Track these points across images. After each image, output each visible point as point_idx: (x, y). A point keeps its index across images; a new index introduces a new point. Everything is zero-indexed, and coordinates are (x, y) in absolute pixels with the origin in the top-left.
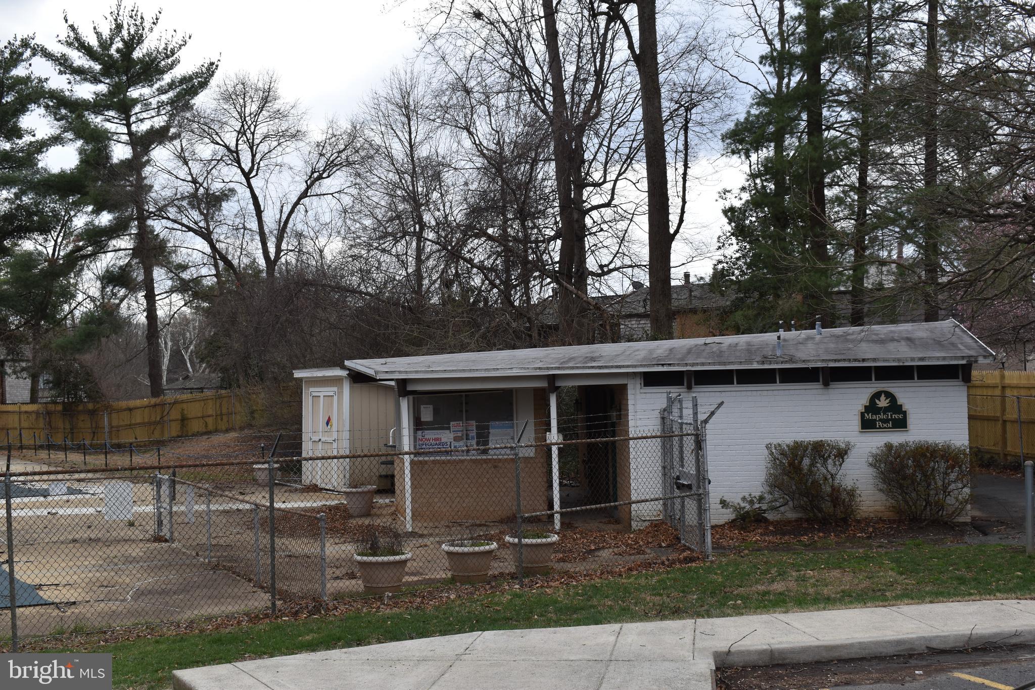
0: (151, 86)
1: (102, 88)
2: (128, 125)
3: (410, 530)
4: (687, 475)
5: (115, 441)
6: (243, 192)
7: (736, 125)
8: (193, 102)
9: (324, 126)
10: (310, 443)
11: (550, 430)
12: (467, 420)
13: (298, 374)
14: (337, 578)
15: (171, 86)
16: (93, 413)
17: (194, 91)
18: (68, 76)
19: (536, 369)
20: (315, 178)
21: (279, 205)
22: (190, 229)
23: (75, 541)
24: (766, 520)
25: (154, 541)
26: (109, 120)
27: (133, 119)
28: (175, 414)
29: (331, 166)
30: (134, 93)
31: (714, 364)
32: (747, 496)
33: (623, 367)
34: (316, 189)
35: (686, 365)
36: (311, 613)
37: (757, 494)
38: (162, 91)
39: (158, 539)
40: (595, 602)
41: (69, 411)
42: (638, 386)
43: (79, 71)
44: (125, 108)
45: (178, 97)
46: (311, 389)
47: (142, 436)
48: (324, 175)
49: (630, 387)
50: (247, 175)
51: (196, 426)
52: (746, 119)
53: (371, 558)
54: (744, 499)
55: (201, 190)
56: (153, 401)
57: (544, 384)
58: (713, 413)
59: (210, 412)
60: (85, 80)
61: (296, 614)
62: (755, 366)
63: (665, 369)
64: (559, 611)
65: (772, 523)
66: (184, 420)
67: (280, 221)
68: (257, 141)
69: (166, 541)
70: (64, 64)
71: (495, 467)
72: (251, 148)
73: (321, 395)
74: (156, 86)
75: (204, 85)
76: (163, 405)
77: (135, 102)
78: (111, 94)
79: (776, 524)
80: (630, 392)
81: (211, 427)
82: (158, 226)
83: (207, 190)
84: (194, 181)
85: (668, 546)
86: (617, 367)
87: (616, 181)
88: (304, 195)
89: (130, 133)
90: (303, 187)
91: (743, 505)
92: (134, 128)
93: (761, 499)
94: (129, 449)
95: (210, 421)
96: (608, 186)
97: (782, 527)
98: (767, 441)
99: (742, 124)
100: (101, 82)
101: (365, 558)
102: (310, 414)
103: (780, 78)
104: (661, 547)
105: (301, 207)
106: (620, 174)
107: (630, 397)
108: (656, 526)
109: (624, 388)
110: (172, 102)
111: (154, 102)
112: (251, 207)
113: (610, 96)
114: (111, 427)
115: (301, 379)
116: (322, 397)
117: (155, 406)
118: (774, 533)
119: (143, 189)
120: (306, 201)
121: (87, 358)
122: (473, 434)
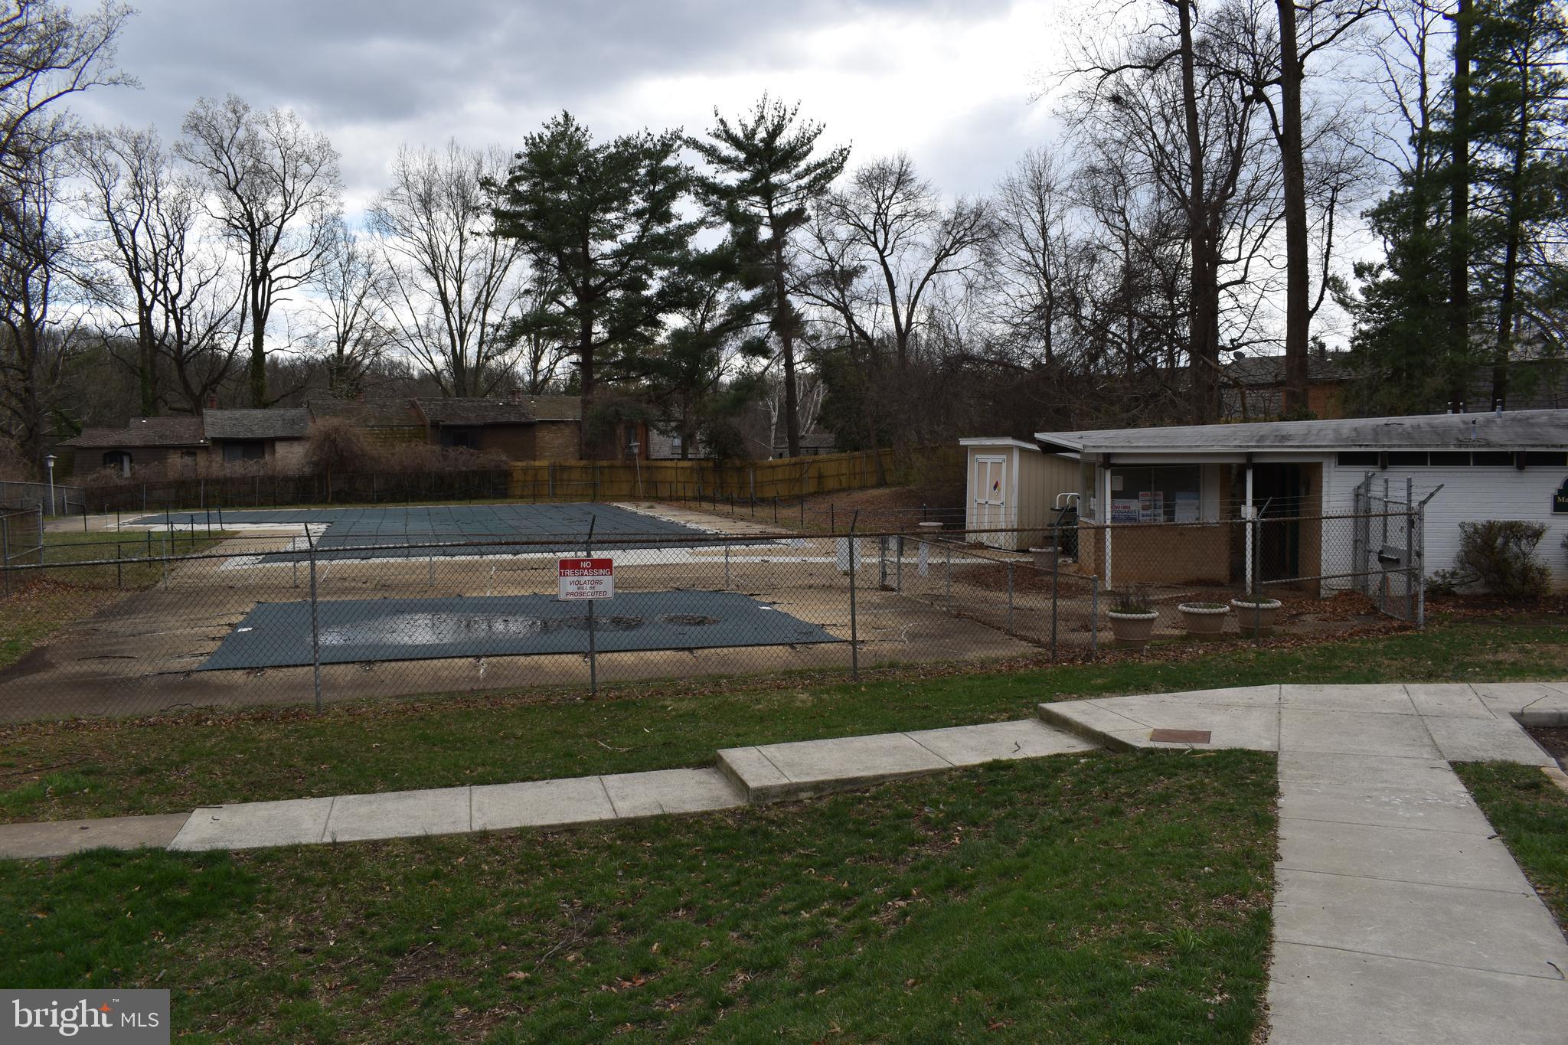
0: (789, 172)
1: (746, 175)
2: (770, 209)
3: (1109, 589)
4: (1394, 550)
5: (759, 495)
6: (877, 269)
7: (1380, 205)
8: (828, 186)
9: (953, 206)
10: (975, 505)
11: (1245, 503)
12: (1156, 490)
13: (963, 442)
14: (1073, 630)
15: (808, 171)
16: (740, 470)
17: (828, 176)
18: (715, 165)
19: (1236, 446)
20: (942, 255)
21: (909, 281)
22: (829, 304)
23: (811, 587)
24: (1454, 594)
25: (882, 590)
26: (752, 205)
27: (774, 203)
28: (813, 472)
29: (959, 243)
30: (775, 179)
31: (1411, 446)
32: (1440, 571)
33: (1322, 446)
34: (943, 266)
35: (1384, 446)
36: (1085, 661)
37: (1449, 569)
38: (799, 176)
39: (885, 588)
40: (1336, 662)
41: (718, 468)
42: (1333, 465)
43: (725, 161)
44: (768, 194)
45: (816, 180)
46: (977, 456)
47: (783, 490)
48: (952, 252)
49: (1324, 465)
50: (881, 253)
51: (831, 484)
52: (1390, 198)
53: (1124, 615)
54: (1436, 573)
55: (837, 268)
56: (794, 460)
57: (1242, 461)
58: (1432, 495)
59: (844, 471)
60: (732, 168)
61: (1072, 661)
62: (1452, 449)
63: (1362, 449)
64: (1309, 668)
65: (1461, 596)
66: (820, 477)
67: (909, 297)
68: (889, 222)
69: (893, 590)
70: (712, 154)
71: (1181, 534)
72: (885, 228)
73: (989, 461)
74: (793, 172)
75: (838, 169)
76: (801, 463)
77: (776, 187)
78: (755, 179)
79: (1466, 597)
80: (1325, 469)
81: (844, 485)
82: (797, 302)
83: (842, 267)
84: (831, 260)
85: (1367, 614)
86: (1315, 446)
87: (1249, 258)
88: (933, 271)
89: (771, 216)
90: (932, 262)
91: (1435, 579)
92: (775, 211)
93: (1453, 574)
94: (774, 502)
95: (844, 478)
96: (1243, 263)
97: (1471, 601)
98: (1460, 520)
99: (1386, 203)
100: (746, 170)
101: (1119, 615)
102: (976, 479)
103: (1421, 156)
104: (1360, 614)
105: (929, 283)
106: (1253, 251)
107: (1324, 474)
108: (1346, 596)
109: (1319, 465)
110: (809, 187)
111: (793, 186)
112: (884, 283)
113: (1245, 175)
114: (756, 482)
115: (966, 447)
116: (989, 465)
117: (795, 464)
118: (1466, 607)
119: (782, 265)
120: (934, 277)
121: (734, 421)
122: (1161, 503)
